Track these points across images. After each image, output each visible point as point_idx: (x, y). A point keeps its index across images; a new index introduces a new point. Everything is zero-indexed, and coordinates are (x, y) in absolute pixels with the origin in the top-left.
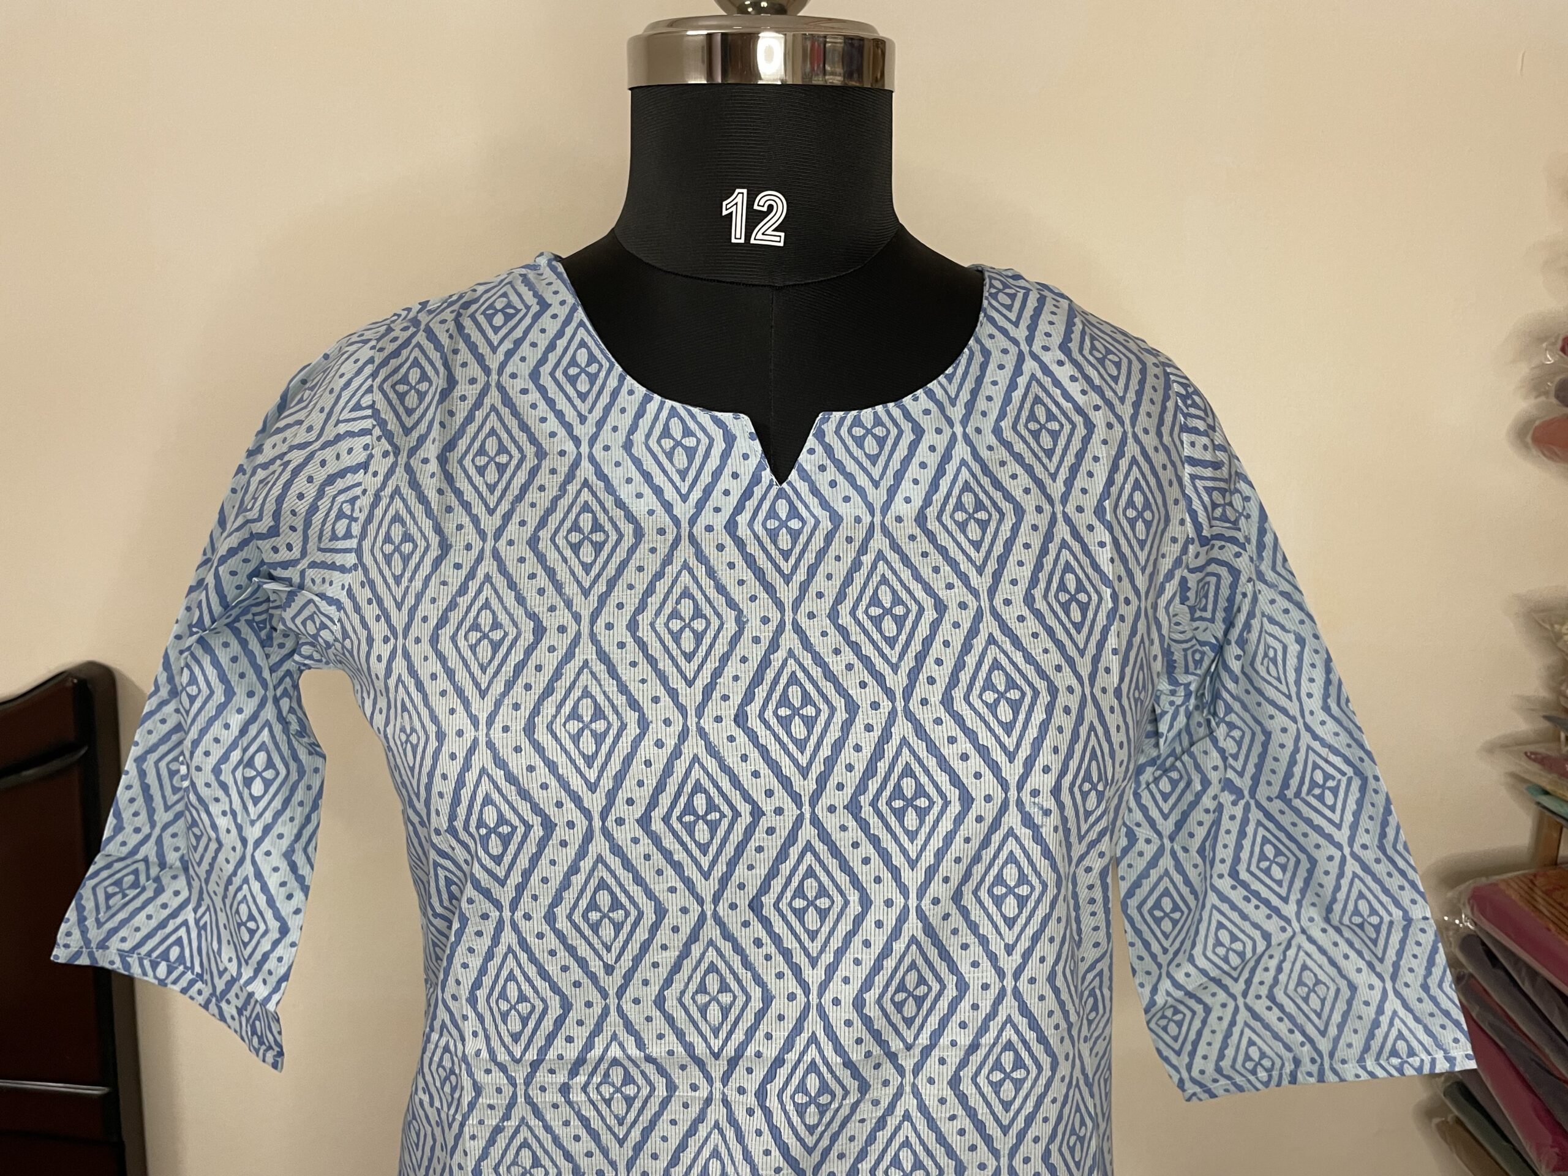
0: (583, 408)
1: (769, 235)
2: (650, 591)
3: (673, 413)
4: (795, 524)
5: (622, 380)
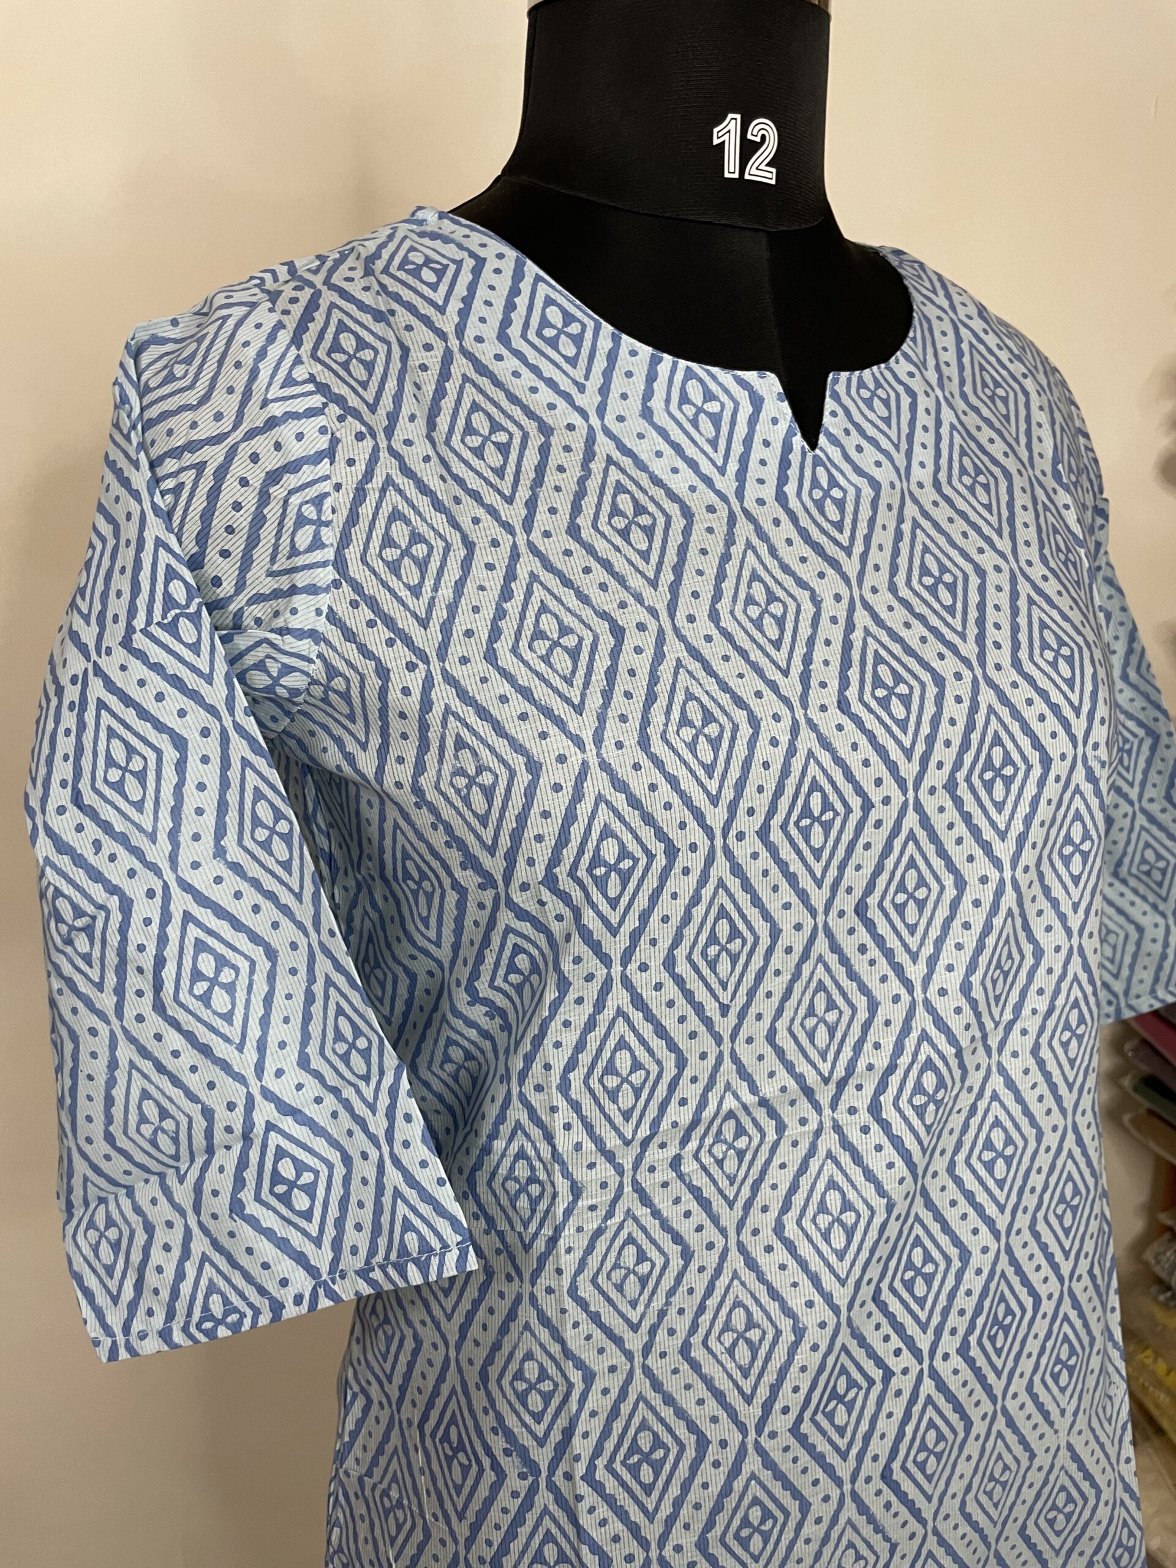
0: (577, 373)
1: (761, 172)
2: (720, 576)
3: (689, 374)
5: (616, 340)
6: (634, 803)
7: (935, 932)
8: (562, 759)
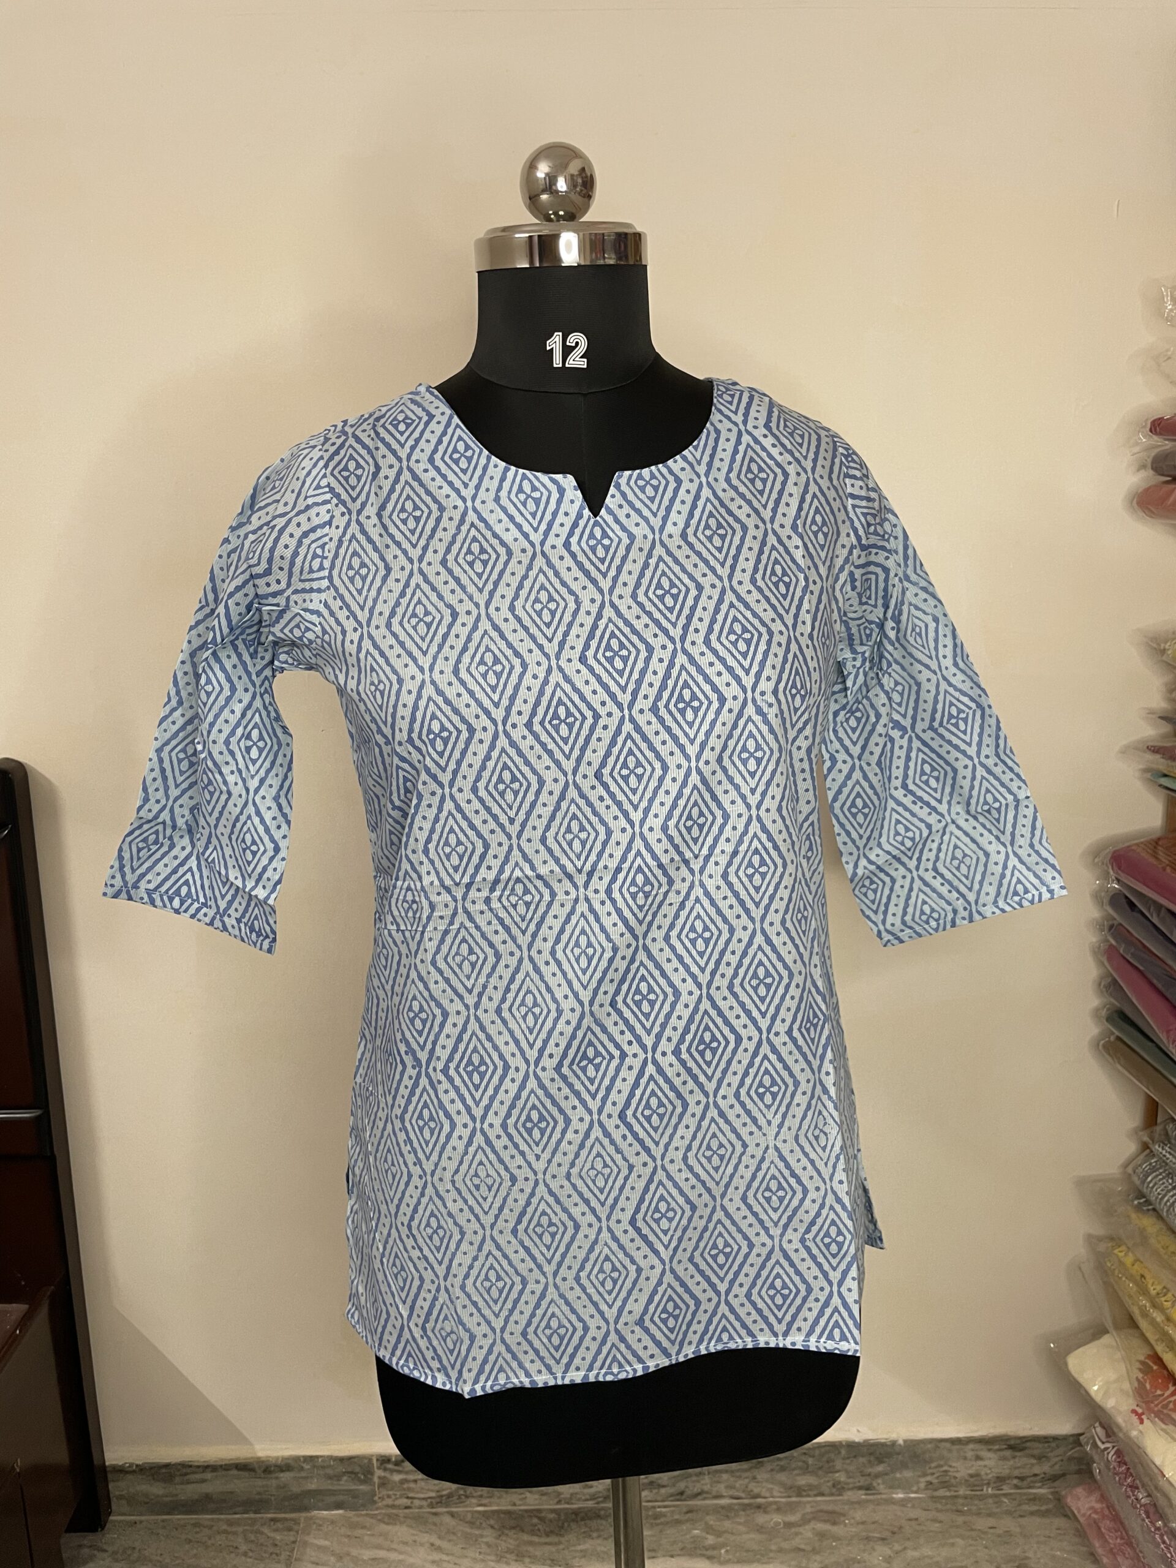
0: (466, 479)
1: (577, 361)
2: (520, 586)
3: (524, 477)
4: (606, 542)
5: (489, 459)
6: (447, 702)
7: (648, 795)
8: (413, 678)
